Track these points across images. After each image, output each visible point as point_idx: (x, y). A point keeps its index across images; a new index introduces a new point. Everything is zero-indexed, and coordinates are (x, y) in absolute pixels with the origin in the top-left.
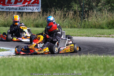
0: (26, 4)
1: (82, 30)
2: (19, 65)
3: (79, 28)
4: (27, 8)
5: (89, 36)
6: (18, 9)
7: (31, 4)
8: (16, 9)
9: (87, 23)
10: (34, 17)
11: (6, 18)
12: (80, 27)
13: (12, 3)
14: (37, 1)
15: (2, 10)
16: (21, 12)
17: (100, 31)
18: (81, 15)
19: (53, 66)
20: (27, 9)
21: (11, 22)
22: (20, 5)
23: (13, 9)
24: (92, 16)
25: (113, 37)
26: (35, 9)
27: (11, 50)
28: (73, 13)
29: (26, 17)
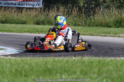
3: (83, 26)
4: (28, 3)
5: (93, 36)
6: (17, 4)
8: (15, 4)
9: (93, 21)
10: (35, 13)
11: (4, 14)
12: (85, 25)
16: (20, 7)
17: (106, 30)
18: (87, 12)
19: (41, 69)
20: (27, 5)
21: (9, 19)
23: (12, 4)
25: (119, 37)
26: (35, 5)
27: (6, 49)
28: (78, 9)
29: (26, 13)
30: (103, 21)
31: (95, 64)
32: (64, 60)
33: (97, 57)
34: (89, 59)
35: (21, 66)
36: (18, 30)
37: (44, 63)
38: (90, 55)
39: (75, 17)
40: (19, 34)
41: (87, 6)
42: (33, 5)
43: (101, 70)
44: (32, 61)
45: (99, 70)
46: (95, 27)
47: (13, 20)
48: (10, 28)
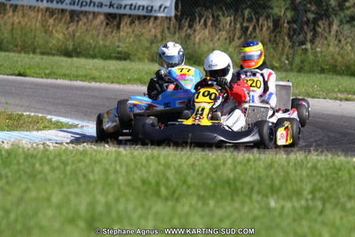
1: (294, 78)
3: (286, 71)
9: (311, 57)
12: (289, 67)
16: (115, 14)
17: (349, 82)
18: (295, 33)
21: (85, 44)
24: (326, 38)
27: (82, 126)
28: (271, 24)
29: (130, 30)
30: (340, 59)
36: (111, 75)
40: (116, 86)
41: (294, 16)
46: (318, 75)
48: (90, 69)
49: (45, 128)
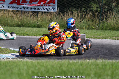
0: (42, 3)
1: (99, 32)
2: (20, 69)
3: (97, 30)
4: (43, 7)
5: (105, 39)
6: (33, 9)
7: (47, 4)
8: (31, 8)
9: (106, 24)
10: (50, 17)
11: (20, 18)
12: (98, 28)
13: (27, 2)
14: (53, 1)
15: (17, 9)
16: (36, 12)
19: (56, 71)
20: (43, 9)
21: (26, 22)
22: (35, 4)
23: (28, 8)
24: (111, 18)
26: (51, 9)
28: (91, 13)
29: (41, 17)
30: (116, 25)
31: (108, 67)
32: (78, 63)
33: (110, 60)
34: (103, 62)
35: (37, 68)
36: (34, 33)
37: (59, 65)
38: (104, 58)
39: (89, 21)
40: (35, 37)
41: (100, 10)
42: (48, 9)
43: (115, 72)
44: (47, 63)
45: (113, 72)
46: (108, 31)
47: (29, 23)
48: (26, 31)
49: (9, 53)
